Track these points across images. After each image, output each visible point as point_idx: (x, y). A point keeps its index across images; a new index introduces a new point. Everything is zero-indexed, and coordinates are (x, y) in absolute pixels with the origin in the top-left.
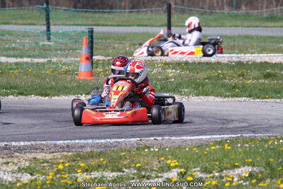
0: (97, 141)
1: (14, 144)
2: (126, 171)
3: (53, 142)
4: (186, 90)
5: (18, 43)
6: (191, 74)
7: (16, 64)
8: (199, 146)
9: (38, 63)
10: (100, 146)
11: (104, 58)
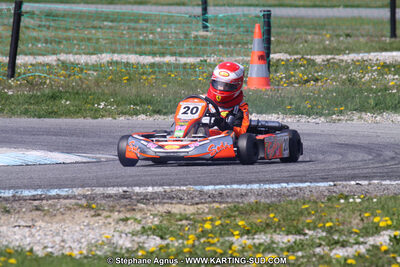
0: (267, 186)
1: (137, 189)
2: (310, 233)
3: (198, 188)
5: (159, 33)
7: (152, 65)
9: (185, 64)
10: (271, 194)
11: (289, 57)
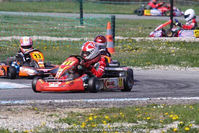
0: (118, 100)
1: (56, 101)
2: (140, 122)
3: (85, 100)
4: (184, 63)
5: (59, 26)
6: (187, 51)
7: (58, 42)
8: (194, 105)
9: (73, 41)
10: (120, 103)
11: (123, 38)
